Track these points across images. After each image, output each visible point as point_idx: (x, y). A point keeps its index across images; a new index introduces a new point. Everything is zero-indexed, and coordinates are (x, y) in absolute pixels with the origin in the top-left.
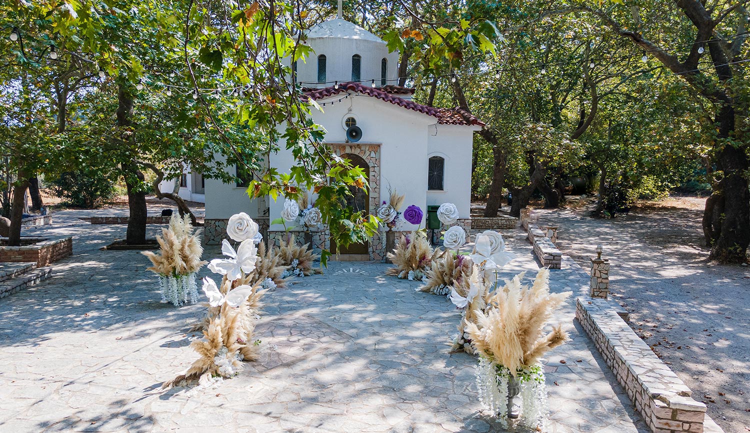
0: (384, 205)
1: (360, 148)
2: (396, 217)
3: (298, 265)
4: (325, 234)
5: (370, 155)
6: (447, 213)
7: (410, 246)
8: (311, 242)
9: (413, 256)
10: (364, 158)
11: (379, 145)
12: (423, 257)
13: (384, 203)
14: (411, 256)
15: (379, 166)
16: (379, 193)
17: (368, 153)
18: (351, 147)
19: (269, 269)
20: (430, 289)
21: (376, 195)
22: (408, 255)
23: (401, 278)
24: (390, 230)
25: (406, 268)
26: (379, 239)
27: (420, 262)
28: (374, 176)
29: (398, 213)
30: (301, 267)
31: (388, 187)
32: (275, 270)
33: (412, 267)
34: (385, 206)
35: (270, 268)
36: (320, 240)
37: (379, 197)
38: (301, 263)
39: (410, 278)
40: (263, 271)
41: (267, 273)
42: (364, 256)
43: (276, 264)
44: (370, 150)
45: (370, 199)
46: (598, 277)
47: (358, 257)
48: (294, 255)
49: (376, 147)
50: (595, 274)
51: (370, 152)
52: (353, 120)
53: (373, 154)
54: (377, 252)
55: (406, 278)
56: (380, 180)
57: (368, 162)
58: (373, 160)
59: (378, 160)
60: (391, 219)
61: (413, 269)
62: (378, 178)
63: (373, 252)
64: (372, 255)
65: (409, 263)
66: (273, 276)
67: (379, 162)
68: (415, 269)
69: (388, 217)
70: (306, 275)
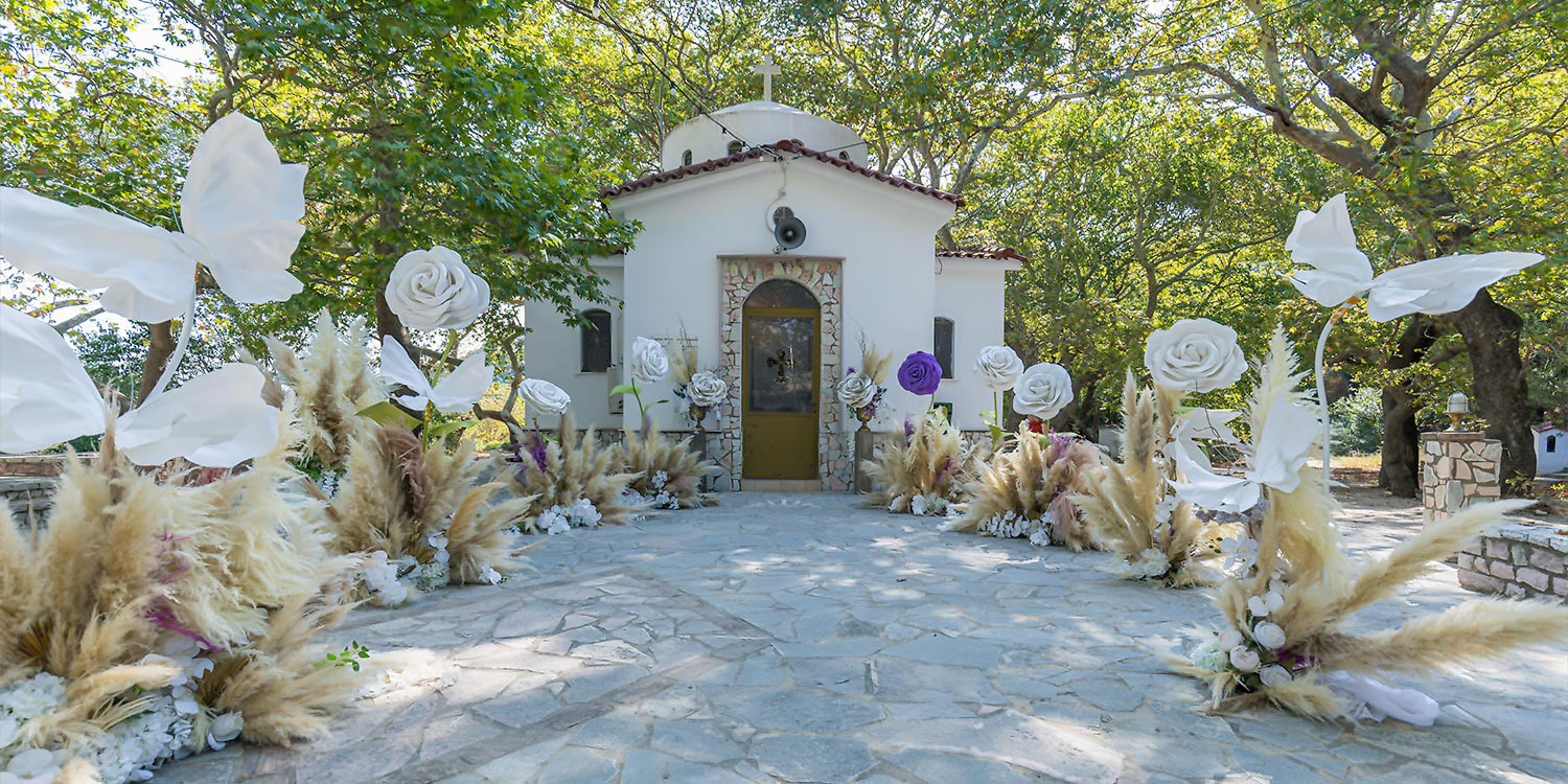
0: (852, 375)
1: (801, 267)
2: (877, 398)
3: (666, 483)
4: (733, 438)
5: (821, 280)
6: (998, 365)
7: (914, 439)
8: (704, 449)
9: (921, 464)
10: (810, 286)
11: (839, 262)
12: (945, 464)
13: (851, 371)
14: (916, 462)
15: (840, 303)
16: (840, 356)
17: (817, 277)
18: (784, 265)
19: (586, 478)
20: (976, 523)
21: (833, 360)
22: (909, 460)
23: (895, 512)
24: (864, 427)
25: (905, 489)
26: (841, 448)
27: (938, 474)
28: (830, 321)
29: (879, 391)
30: (671, 487)
31: (860, 337)
32: (601, 482)
33: (918, 487)
34: (854, 376)
35: (589, 477)
36: (723, 448)
37: (841, 364)
38: (672, 479)
39: (918, 509)
40: (569, 480)
41: (580, 487)
42: (810, 482)
43: (604, 470)
44: (822, 271)
45: (823, 367)
46: (1463, 481)
47: (801, 483)
48: (657, 461)
49: (834, 264)
50: (1454, 472)
51: (823, 274)
52: (788, 211)
53: (827, 279)
54: (837, 474)
55: (907, 510)
56: (841, 329)
57: (816, 293)
58: (829, 290)
59: (838, 290)
60: (868, 400)
61: (922, 493)
62: (837, 326)
63: (829, 474)
64: (826, 480)
65: (912, 477)
66: (596, 497)
67: (841, 293)
68: (925, 492)
69: (861, 395)
70: (682, 507)
